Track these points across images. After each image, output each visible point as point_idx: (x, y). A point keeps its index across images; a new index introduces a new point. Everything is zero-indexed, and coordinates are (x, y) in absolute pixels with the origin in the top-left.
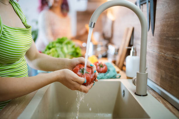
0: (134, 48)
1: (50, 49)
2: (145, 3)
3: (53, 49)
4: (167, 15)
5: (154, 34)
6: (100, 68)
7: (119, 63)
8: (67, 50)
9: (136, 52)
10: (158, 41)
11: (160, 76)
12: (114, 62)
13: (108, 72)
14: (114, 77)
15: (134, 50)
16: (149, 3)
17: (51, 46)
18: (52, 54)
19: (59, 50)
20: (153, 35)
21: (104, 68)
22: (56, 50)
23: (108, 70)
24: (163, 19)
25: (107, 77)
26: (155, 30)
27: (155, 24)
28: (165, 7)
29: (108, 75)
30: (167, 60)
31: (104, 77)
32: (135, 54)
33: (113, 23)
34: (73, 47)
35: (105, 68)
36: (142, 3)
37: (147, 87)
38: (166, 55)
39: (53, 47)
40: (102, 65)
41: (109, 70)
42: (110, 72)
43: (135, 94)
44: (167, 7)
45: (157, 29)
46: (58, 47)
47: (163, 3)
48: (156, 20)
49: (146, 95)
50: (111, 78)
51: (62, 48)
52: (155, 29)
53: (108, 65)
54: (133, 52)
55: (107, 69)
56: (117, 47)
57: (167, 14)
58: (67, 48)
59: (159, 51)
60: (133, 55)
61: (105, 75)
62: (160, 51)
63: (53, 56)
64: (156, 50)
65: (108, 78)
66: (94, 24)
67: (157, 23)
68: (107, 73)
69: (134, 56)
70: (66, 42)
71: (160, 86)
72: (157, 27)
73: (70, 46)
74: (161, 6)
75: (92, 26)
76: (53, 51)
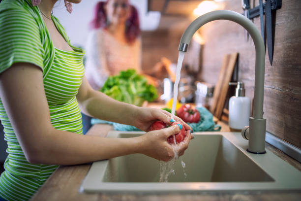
0: (240, 85)
1: (109, 87)
2: (257, 16)
3: (115, 88)
4: (293, 33)
5: (273, 63)
6: (189, 115)
7: (215, 110)
8: (136, 89)
9: (244, 91)
10: (279, 73)
11: (284, 124)
12: (208, 108)
13: (202, 122)
14: (211, 129)
15: (240, 87)
16: (264, 16)
17: (111, 83)
18: (113, 95)
19: (123, 88)
20: (271, 64)
21: (195, 115)
22: (120, 89)
23: (201, 119)
24: (287, 39)
25: (200, 129)
26: (274, 56)
27: (275, 47)
28: (289, 20)
29: (202, 125)
30: (295, 99)
31: (195, 129)
32: (242, 93)
33: (202, 48)
34: (144, 85)
35: (197, 116)
36: (252, 16)
37: (266, 143)
38: (293, 92)
39: (115, 84)
40: (192, 110)
41: (203, 119)
42: (204, 122)
43: (248, 151)
44: (293, 22)
45: (278, 54)
46: (122, 84)
47: (287, 15)
48: (276, 41)
49: (264, 153)
50: (207, 130)
51: (128, 86)
52: (274, 54)
53: (201, 112)
54: (240, 90)
55: (200, 117)
56: (210, 86)
57: (293, 31)
58: (136, 87)
59: (281, 87)
60: (239, 95)
61: (197, 126)
62: (284, 87)
63: (115, 98)
64: (276, 85)
65: (202, 130)
66: (187, 45)
67: (278, 46)
68: (200, 123)
69: (242, 96)
70: (133, 76)
71: (285, 140)
72: (277, 51)
73: (139, 83)
74: (284, 19)
75: (184, 50)
76: (115, 91)
